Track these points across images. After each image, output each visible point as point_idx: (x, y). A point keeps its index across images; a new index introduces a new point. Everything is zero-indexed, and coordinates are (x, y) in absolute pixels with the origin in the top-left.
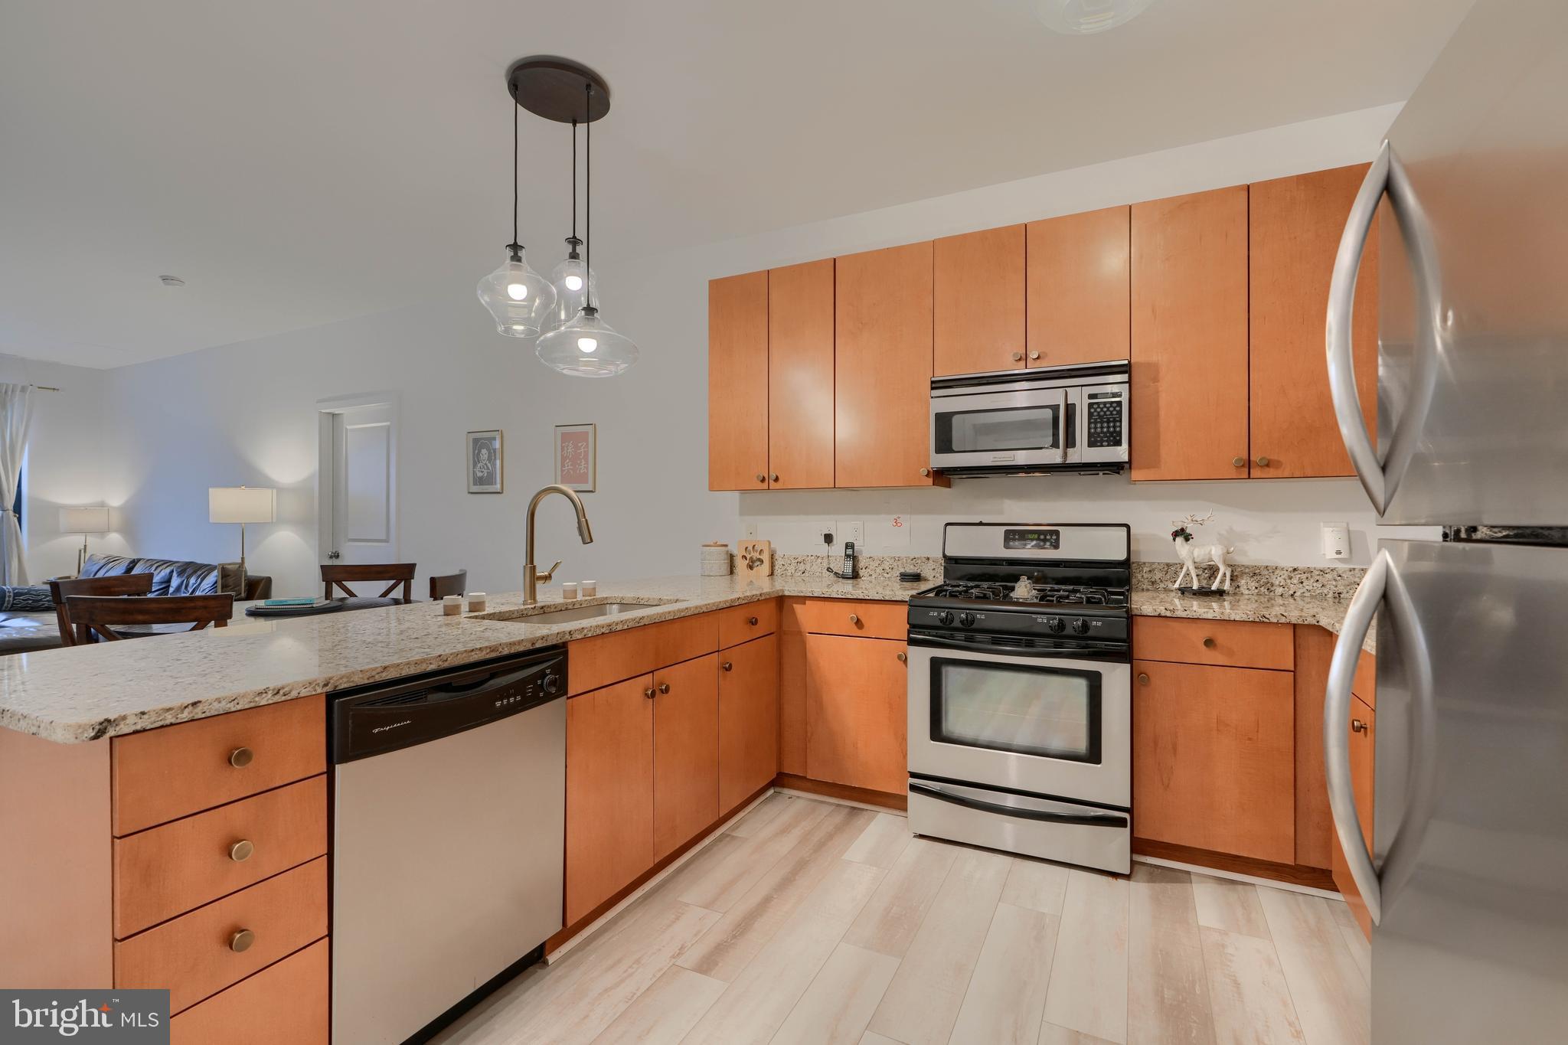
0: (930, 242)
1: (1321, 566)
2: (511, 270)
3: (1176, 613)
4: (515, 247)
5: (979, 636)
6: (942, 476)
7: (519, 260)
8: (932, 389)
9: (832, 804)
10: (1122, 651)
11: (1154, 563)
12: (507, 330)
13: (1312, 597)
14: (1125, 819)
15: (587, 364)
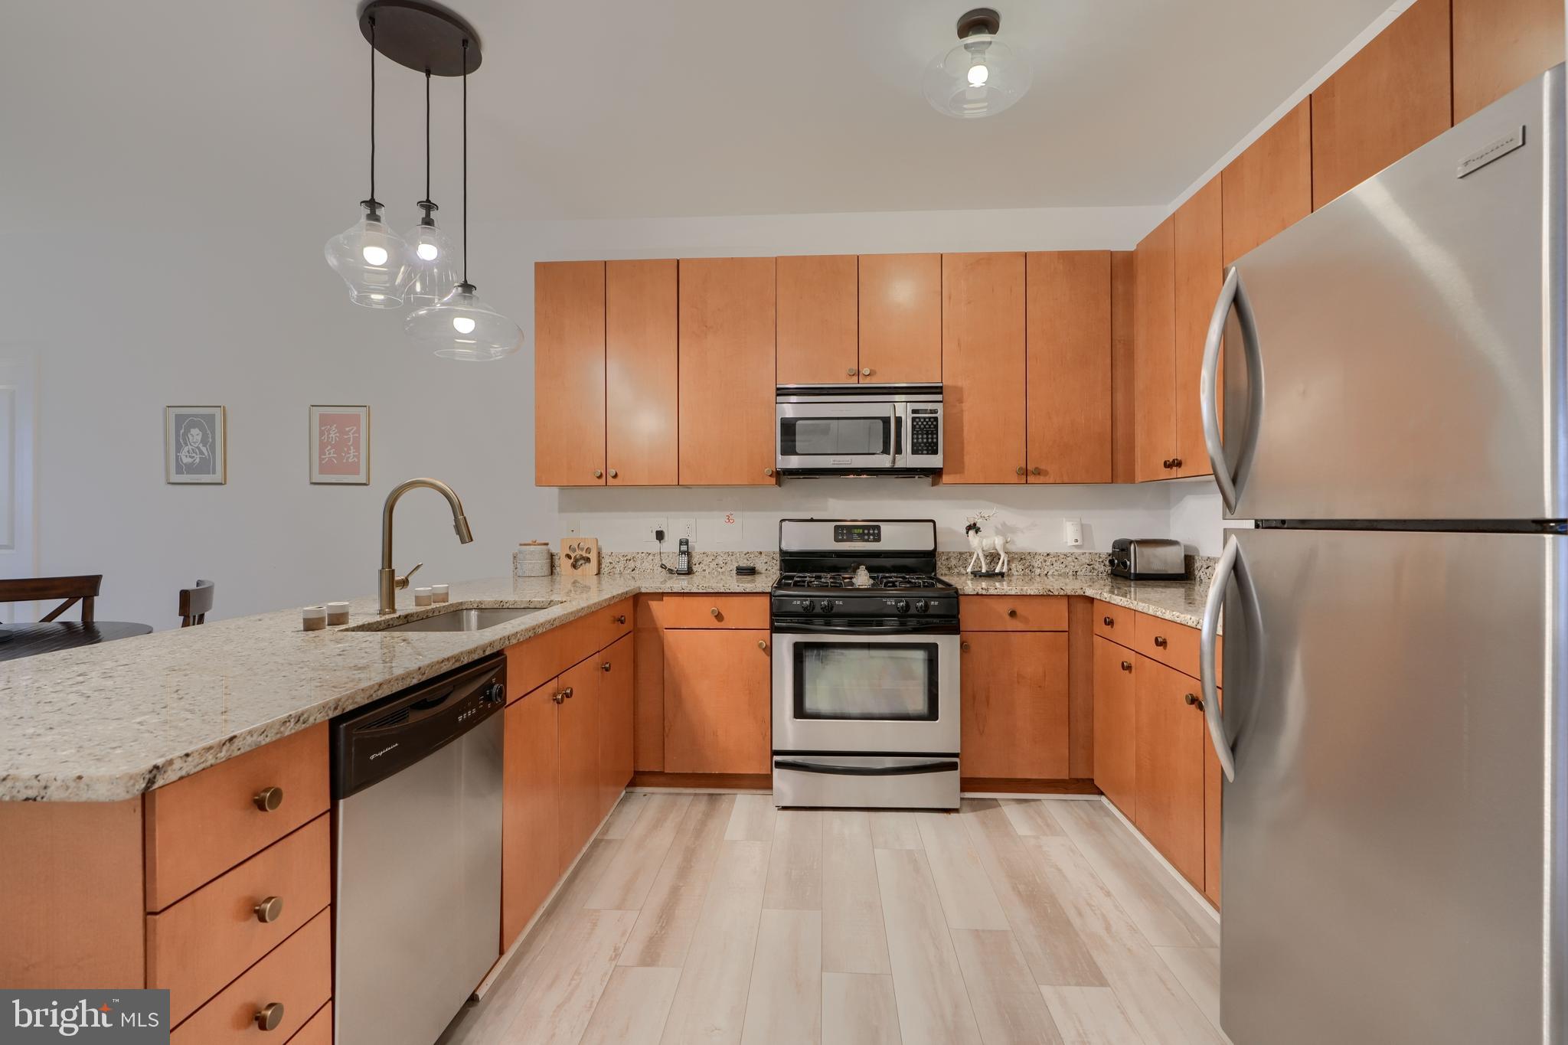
0: (773, 258)
1: (1066, 551)
2: (367, 230)
3: (990, 591)
4: (372, 204)
5: (836, 620)
6: (782, 476)
7: (378, 219)
8: (778, 395)
9: (690, 794)
10: (949, 623)
11: (950, 552)
12: (363, 298)
13: (1060, 575)
14: (957, 763)
15: (464, 346)
